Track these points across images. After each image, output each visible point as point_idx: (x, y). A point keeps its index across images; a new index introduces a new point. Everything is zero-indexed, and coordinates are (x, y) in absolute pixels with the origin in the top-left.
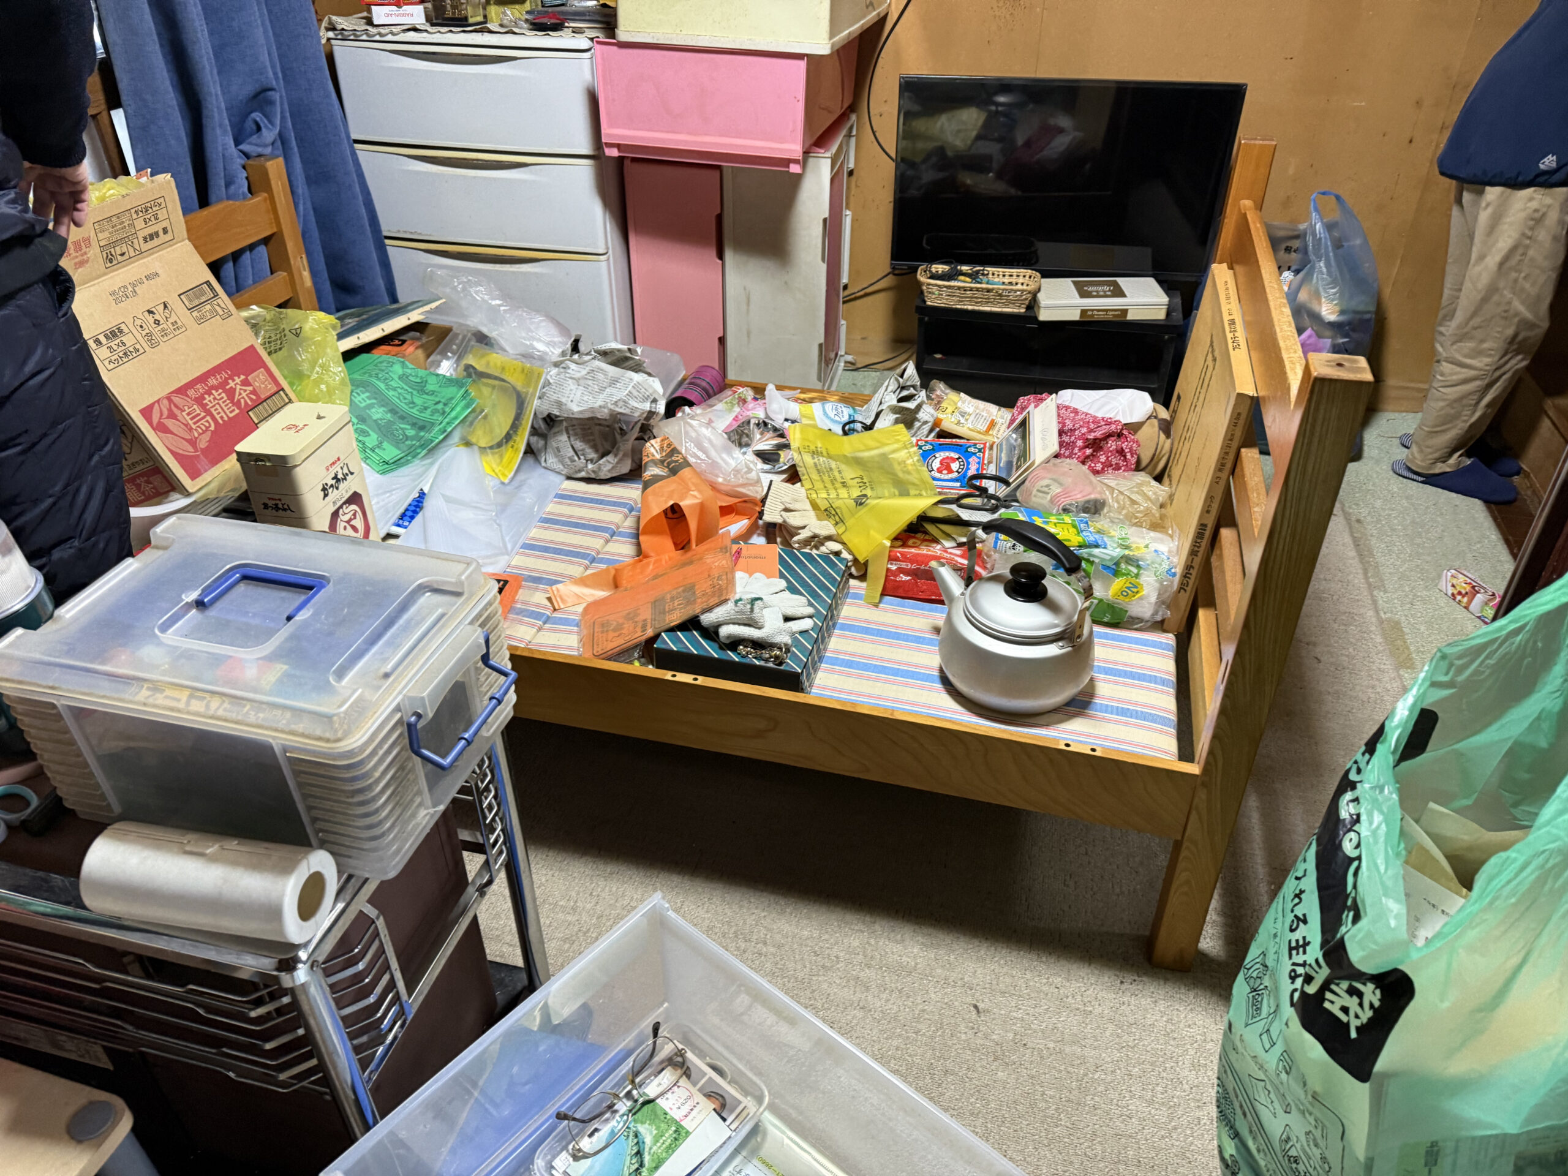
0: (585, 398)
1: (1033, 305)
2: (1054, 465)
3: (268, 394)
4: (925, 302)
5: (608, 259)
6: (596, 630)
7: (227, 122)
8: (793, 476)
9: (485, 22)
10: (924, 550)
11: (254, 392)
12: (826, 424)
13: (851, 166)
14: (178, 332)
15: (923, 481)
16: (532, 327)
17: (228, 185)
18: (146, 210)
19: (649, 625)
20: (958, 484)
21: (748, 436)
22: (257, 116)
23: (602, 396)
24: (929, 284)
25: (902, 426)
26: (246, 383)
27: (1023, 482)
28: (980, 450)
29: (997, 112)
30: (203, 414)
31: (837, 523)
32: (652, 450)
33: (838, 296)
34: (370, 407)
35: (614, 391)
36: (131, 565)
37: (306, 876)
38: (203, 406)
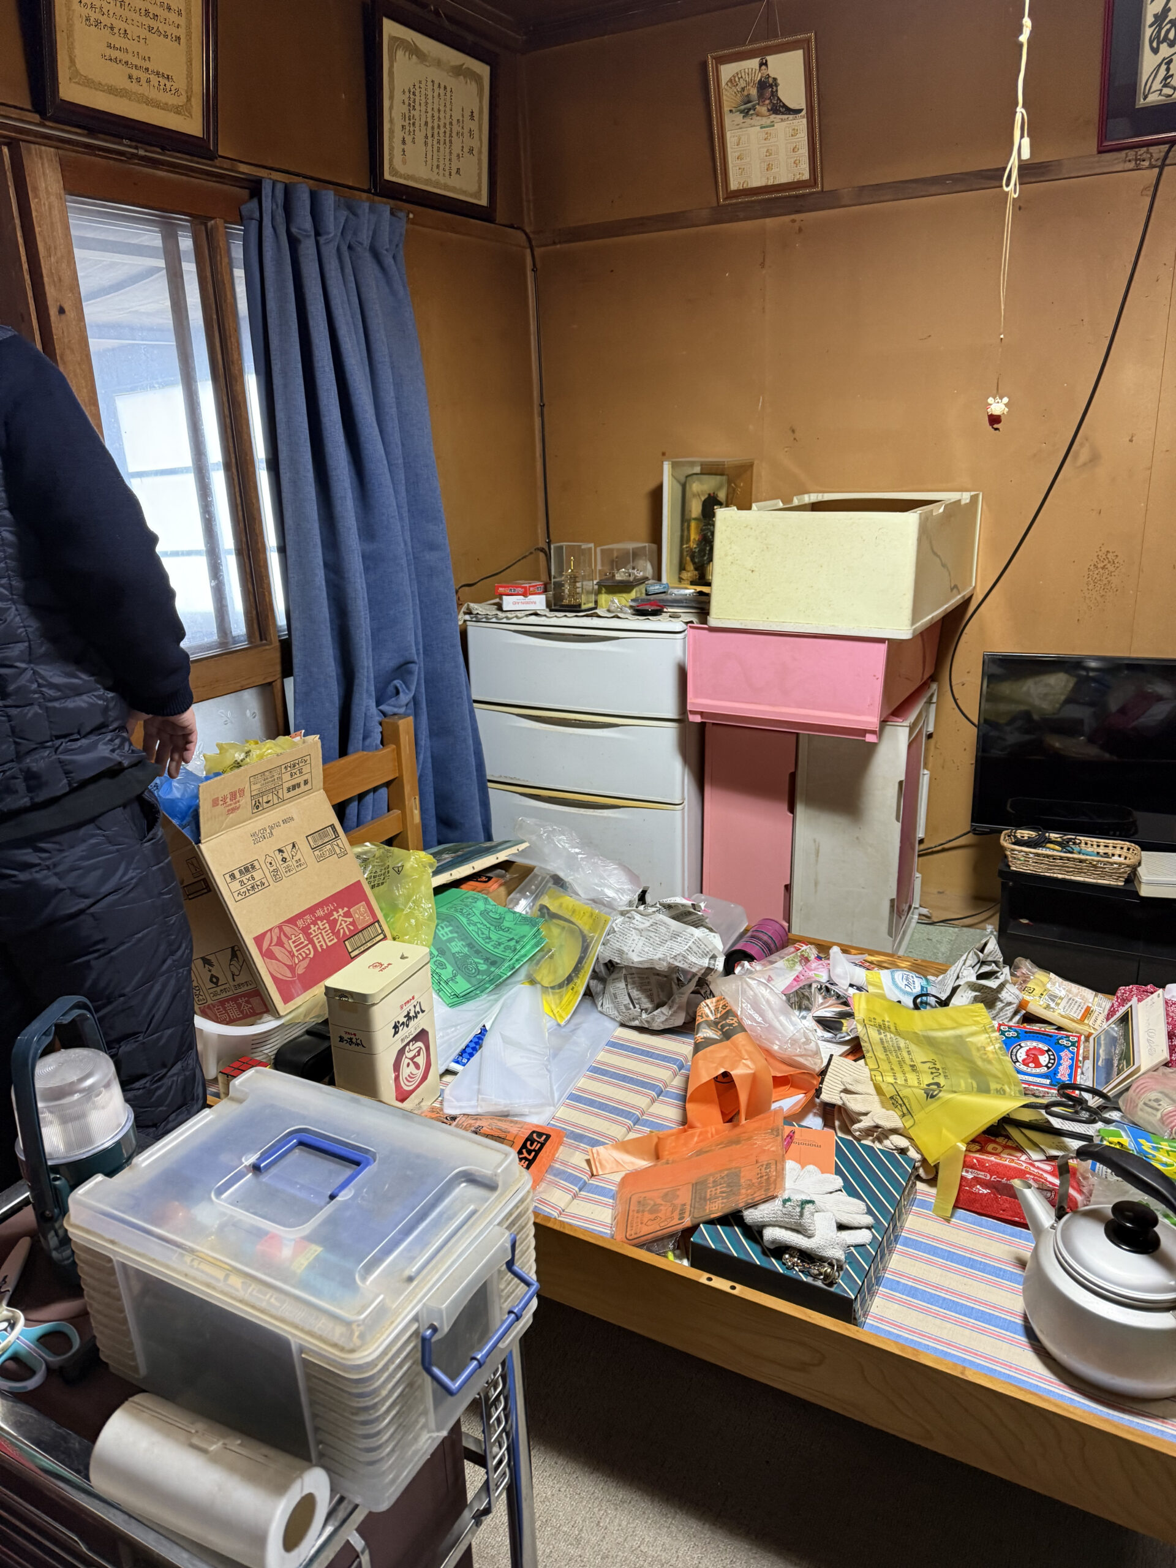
0: (646, 949)
1: (1132, 878)
2: (1164, 1074)
3: (364, 925)
4: (1009, 866)
5: (683, 809)
6: (632, 1208)
7: (373, 688)
8: (856, 1050)
9: (595, 608)
10: (1007, 1160)
11: (353, 923)
12: (894, 995)
13: (931, 729)
14: (300, 868)
15: (1005, 1073)
16: (605, 875)
17: (364, 738)
18: (294, 766)
19: (687, 1213)
20: (1048, 1082)
21: (808, 999)
22: (397, 683)
23: (661, 949)
24: (1013, 850)
25: (982, 1005)
26: (347, 915)
27: (1127, 1089)
28: (1073, 1044)
29: (1088, 677)
30: (306, 942)
31: (904, 1115)
32: (707, 1010)
33: (913, 849)
34: (450, 940)
35: (675, 945)
36: (207, 1116)
37: (297, 1499)
38: (307, 935)
